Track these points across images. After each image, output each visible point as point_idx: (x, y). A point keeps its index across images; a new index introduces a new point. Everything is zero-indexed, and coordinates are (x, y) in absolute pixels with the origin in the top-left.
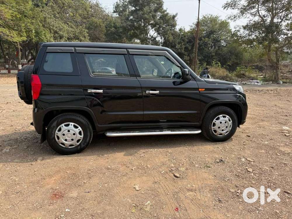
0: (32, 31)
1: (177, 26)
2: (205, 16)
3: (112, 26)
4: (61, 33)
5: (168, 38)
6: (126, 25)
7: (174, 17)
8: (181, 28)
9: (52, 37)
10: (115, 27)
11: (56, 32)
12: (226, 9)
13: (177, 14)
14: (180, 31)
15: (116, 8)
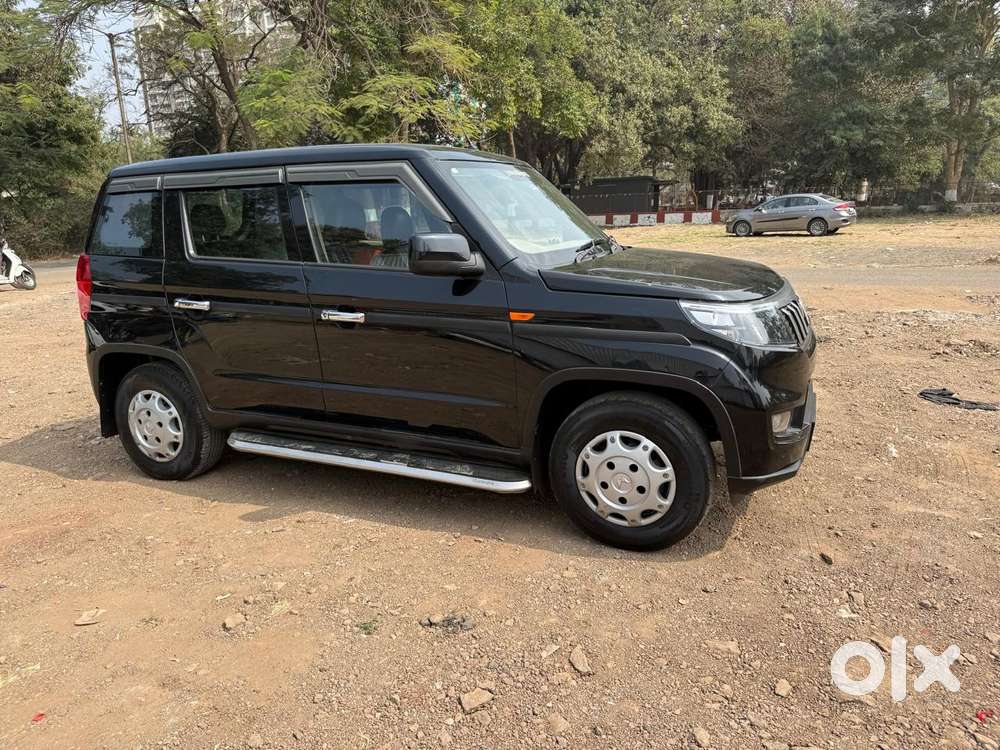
0: (532, 96)
4: (633, 89)
9: (603, 105)
11: (619, 89)
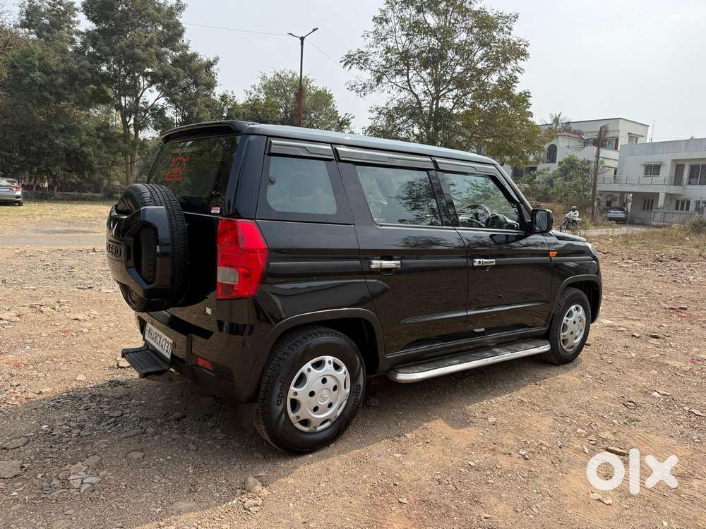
1: (216, 88)
2: (279, 73)
3: (34, 65)
5: (198, 114)
6: (77, 66)
7: (209, 65)
8: (226, 93)
10: (46, 70)
12: (348, 67)
13: (216, 60)
14: (222, 100)
15: (28, 14)
